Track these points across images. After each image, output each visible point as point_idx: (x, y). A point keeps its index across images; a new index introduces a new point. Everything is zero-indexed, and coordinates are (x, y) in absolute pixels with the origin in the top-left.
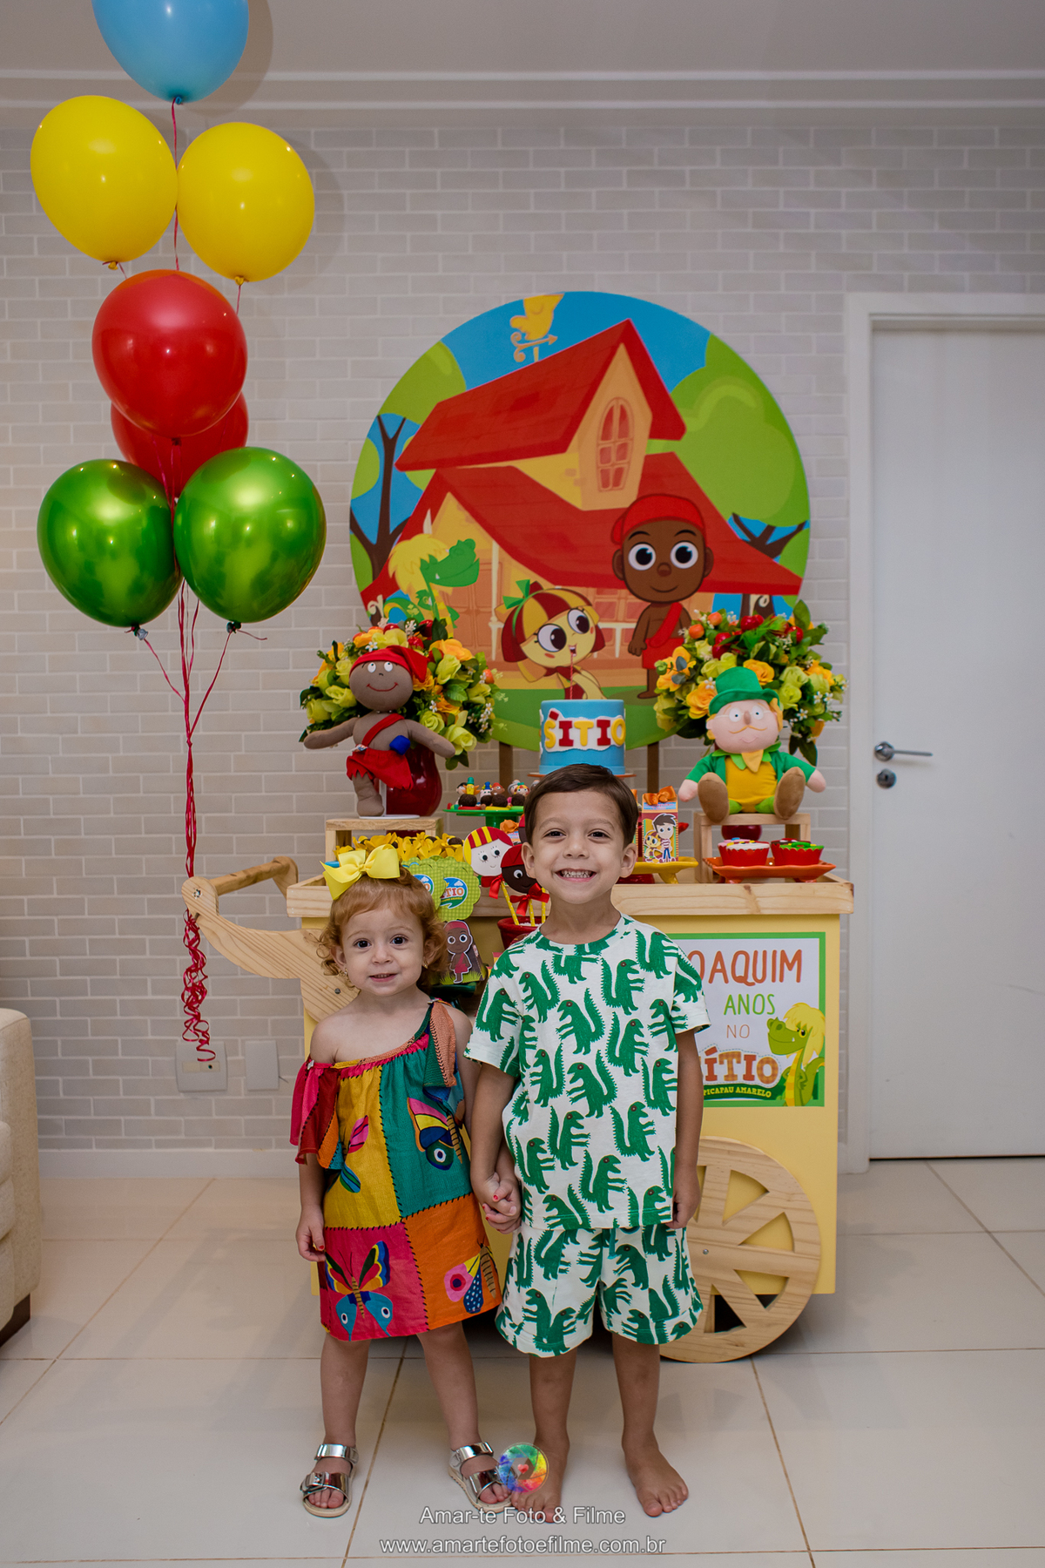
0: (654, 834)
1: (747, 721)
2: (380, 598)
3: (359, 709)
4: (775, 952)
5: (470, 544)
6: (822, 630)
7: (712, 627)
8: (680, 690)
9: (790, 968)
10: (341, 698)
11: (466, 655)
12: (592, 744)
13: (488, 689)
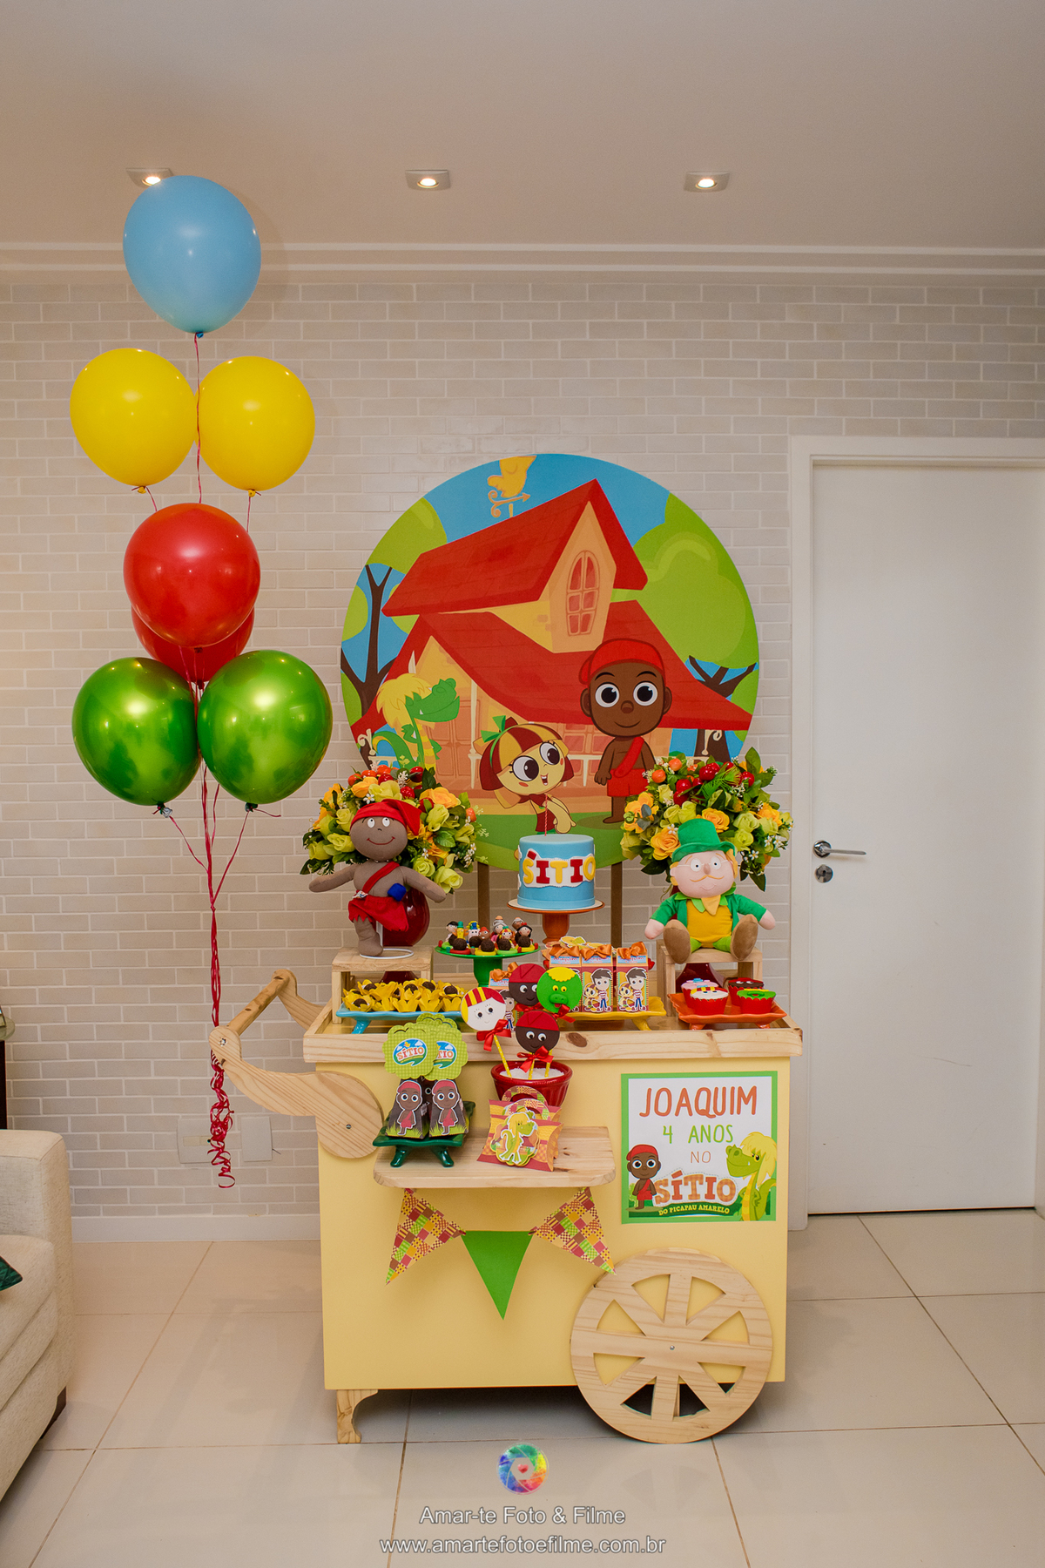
0: (627, 986)
1: (707, 871)
2: (369, 731)
3: (357, 856)
4: (733, 1089)
5: (451, 683)
6: (771, 772)
7: (673, 772)
8: (645, 832)
9: (746, 1103)
10: (341, 844)
11: (453, 801)
12: (567, 882)
13: (472, 828)
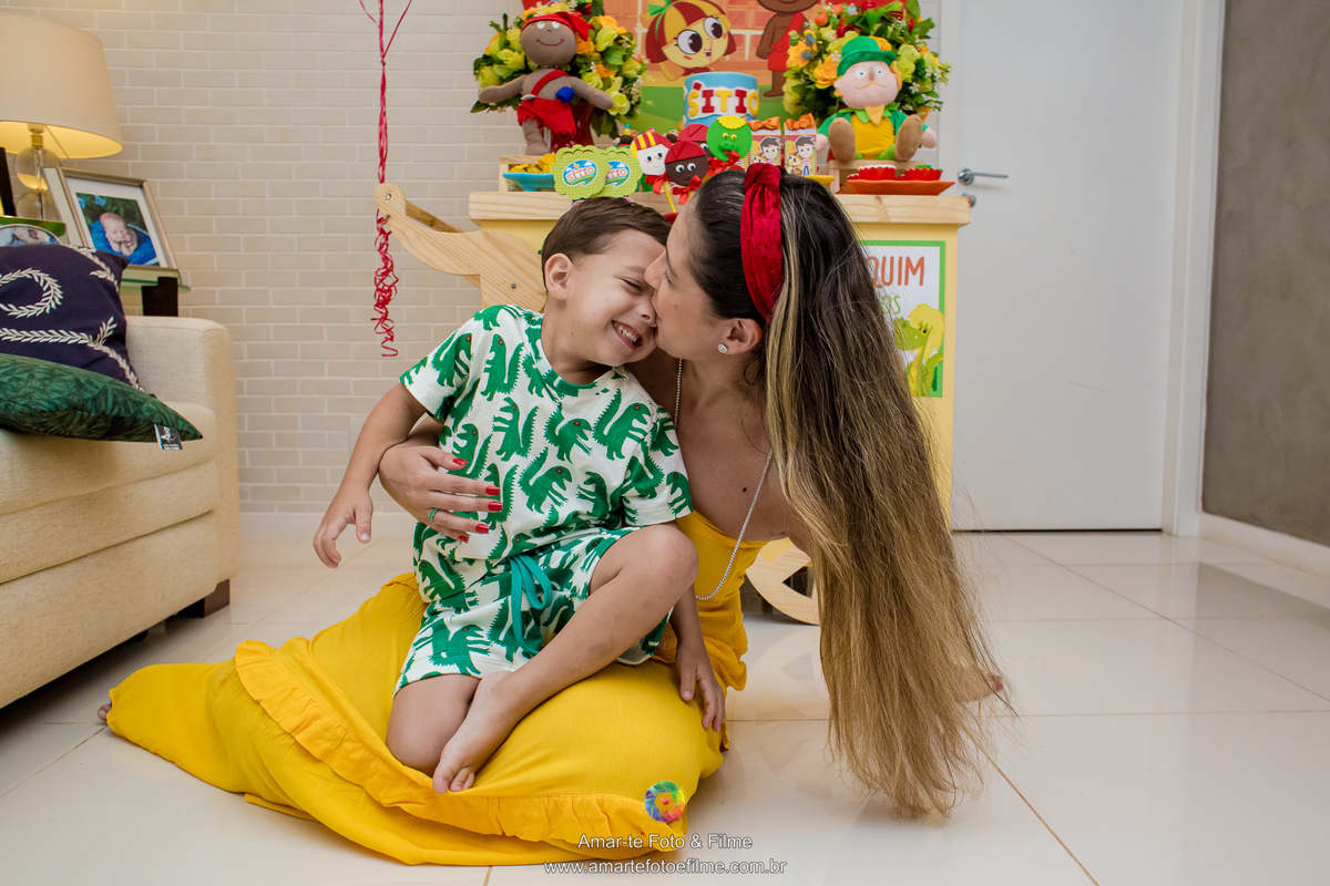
0: (795, 154)
1: (872, 77)
3: (527, 70)
4: (901, 258)
6: (929, 24)
7: (835, 16)
8: (808, 67)
9: (914, 272)
10: (511, 60)
11: (622, 30)
12: (731, 112)
13: (639, 67)
